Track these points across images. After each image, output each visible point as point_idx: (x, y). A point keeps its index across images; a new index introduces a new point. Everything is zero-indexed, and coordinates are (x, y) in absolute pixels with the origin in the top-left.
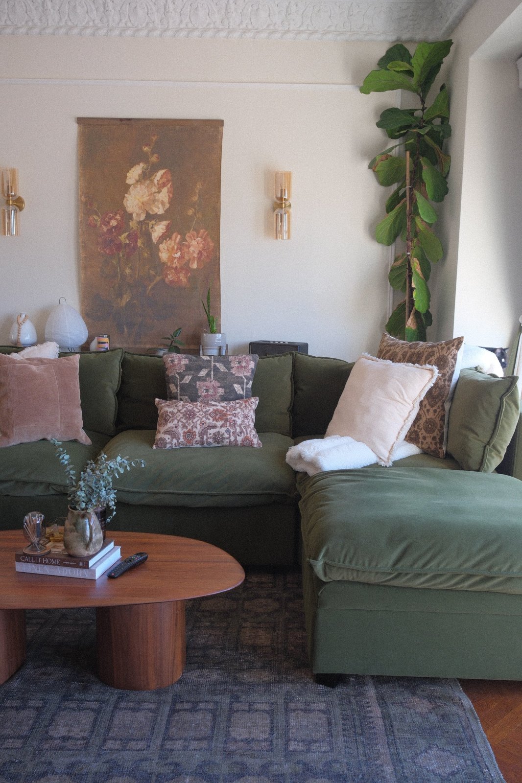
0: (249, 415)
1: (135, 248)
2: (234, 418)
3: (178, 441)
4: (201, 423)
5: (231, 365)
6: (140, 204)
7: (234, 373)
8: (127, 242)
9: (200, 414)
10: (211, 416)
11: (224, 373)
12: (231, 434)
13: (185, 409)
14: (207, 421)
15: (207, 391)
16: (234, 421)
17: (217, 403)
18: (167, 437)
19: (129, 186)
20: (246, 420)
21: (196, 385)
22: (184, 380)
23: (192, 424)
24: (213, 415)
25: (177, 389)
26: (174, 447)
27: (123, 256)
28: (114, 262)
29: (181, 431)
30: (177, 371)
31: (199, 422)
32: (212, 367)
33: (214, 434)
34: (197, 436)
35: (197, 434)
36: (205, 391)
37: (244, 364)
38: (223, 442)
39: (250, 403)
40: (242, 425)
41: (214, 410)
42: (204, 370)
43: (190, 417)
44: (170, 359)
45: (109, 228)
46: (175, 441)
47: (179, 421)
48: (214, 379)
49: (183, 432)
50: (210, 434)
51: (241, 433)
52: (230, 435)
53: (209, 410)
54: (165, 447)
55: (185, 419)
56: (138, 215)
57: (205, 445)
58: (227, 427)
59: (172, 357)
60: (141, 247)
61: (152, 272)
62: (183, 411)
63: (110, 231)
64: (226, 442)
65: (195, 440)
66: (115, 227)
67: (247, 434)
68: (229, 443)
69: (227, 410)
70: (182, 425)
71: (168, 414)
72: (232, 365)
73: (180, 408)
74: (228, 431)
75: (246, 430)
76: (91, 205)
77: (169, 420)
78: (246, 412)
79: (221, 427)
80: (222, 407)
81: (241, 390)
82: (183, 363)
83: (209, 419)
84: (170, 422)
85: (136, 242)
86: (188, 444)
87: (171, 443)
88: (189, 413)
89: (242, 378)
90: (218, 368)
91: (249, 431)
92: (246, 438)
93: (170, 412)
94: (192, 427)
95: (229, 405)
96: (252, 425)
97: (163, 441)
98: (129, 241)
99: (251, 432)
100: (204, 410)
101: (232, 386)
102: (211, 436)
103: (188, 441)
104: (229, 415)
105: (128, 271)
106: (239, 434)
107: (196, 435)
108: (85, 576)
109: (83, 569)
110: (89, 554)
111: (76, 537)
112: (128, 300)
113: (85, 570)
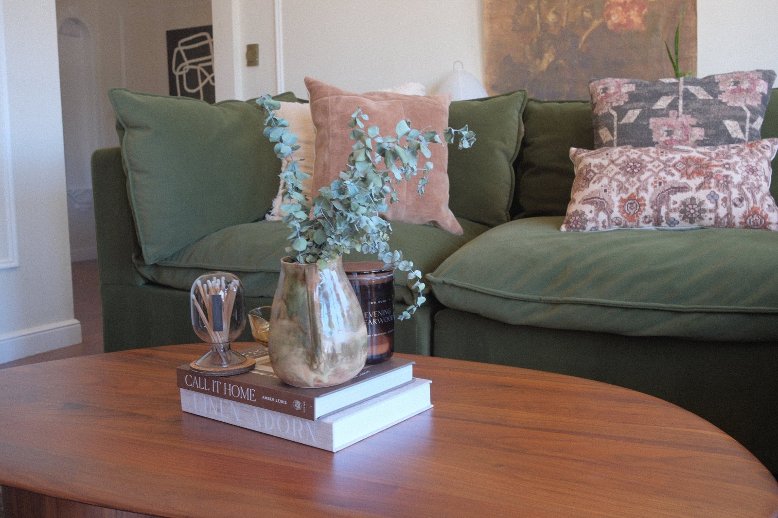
0: (758, 168)
2: (725, 172)
3: (609, 217)
4: (655, 182)
5: (719, 87)
7: (724, 100)
9: (654, 166)
10: (677, 169)
11: (705, 102)
12: (720, 202)
13: (624, 158)
14: (669, 178)
15: (670, 133)
16: (726, 176)
17: (690, 148)
18: (588, 210)
20: (752, 178)
21: (648, 124)
22: (626, 117)
23: (638, 184)
24: (681, 166)
25: (613, 135)
26: (601, 229)
28: (532, 7)
29: (615, 198)
30: (614, 104)
31: (651, 180)
32: (681, 93)
33: (683, 203)
34: (648, 207)
35: (647, 202)
36: (666, 133)
37: (745, 85)
38: (701, 218)
39: (760, 147)
40: (743, 184)
41: (683, 158)
42: (664, 98)
43: (633, 172)
44: (601, 87)
46: (602, 216)
47: (611, 179)
48: (683, 113)
49: (618, 198)
50: (675, 203)
51: (741, 200)
52: (717, 206)
53: (674, 158)
54: (584, 228)
55: (624, 175)
57: (664, 225)
58: (710, 188)
59: (604, 84)
61: (587, 15)
62: (620, 161)
64: (708, 219)
65: (644, 214)
67: (755, 202)
68: (716, 221)
69: (711, 159)
70: (618, 186)
71: (592, 168)
72: (721, 88)
73: (615, 157)
74: (713, 197)
75: (753, 195)
77: (592, 178)
78: (753, 162)
79: (699, 188)
80: (701, 153)
81: (740, 131)
82: (625, 89)
83: (673, 175)
84: (595, 182)
86: (629, 224)
87: (594, 220)
88: (631, 164)
89: (741, 109)
90: (693, 95)
91: (758, 197)
92: (754, 212)
93: (595, 166)
94: (638, 189)
95: (717, 151)
96: (766, 187)
97: (580, 216)
99: (763, 199)
100: (663, 158)
101: (721, 123)
102: (677, 206)
103: (631, 217)
104: (716, 166)
105: (551, 17)
106: (738, 203)
107: (644, 205)
108: (310, 438)
109: (303, 419)
110: (319, 381)
111: (289, 332)
112: (551, 60)
113: (308, 423)
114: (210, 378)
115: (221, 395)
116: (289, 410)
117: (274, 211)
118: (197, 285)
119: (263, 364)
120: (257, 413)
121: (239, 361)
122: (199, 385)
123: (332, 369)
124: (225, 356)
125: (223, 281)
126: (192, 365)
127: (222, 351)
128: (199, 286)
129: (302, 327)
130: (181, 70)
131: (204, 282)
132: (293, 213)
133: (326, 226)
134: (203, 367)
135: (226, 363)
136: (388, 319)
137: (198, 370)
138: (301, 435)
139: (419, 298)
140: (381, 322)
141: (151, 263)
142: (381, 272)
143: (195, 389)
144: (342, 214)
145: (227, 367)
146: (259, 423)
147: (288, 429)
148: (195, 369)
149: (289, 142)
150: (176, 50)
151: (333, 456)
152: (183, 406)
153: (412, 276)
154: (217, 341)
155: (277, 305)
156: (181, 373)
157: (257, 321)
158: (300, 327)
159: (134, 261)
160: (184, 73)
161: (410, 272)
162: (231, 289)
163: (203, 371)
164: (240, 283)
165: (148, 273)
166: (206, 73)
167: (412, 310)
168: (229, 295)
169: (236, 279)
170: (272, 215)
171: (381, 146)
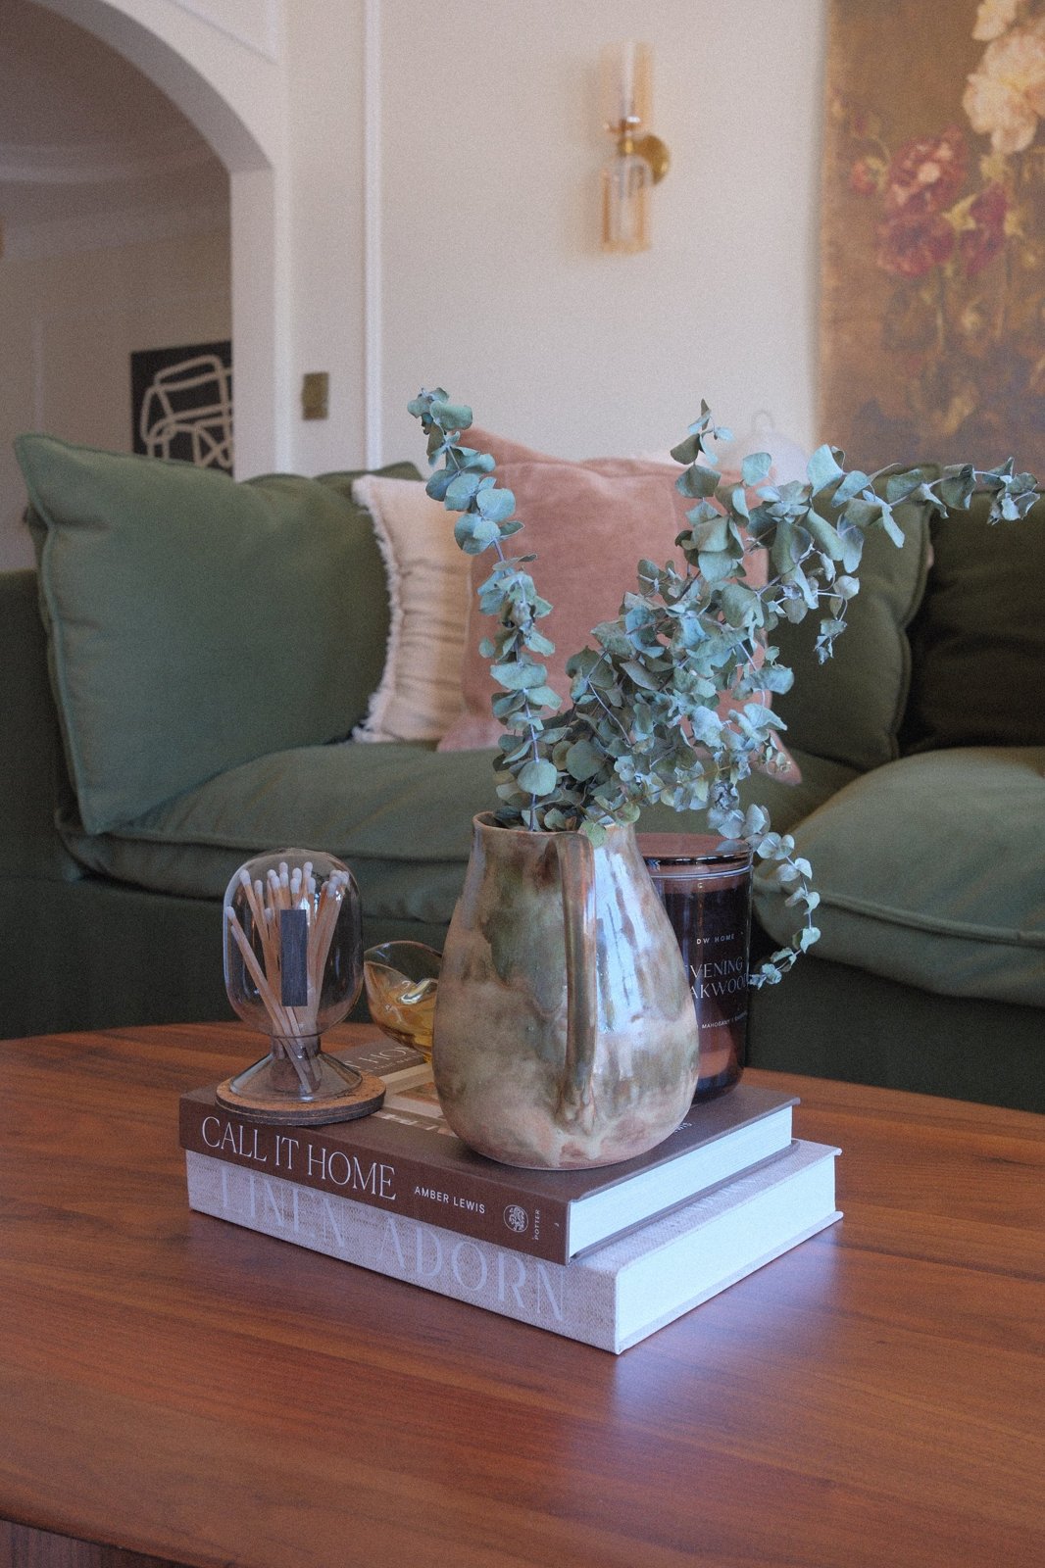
1: (997, 241)
6: (1018, 99)
8: (971, 224)
19: (983, 46)
27: (957, 273)
28: (927, 297)
45: (914, 190)
56: (1010, 134)
60: (1013, 236)
63: (916, 201)
66: (931, 187)
76: (860, 126)
85: (999, 220)
98: (978, 221)
105: (969, 320)
108: (547, 1309)
109: (529, 1257)
110: (577, 1154)
111: (498, 1017)
112: (967, 412)
113: (542, 1267)
114: (269, 1129)
115: (298, 1176)
116: (491, 1231)
117: (373, 721)
118: (241, 884)
119: (403, 1094)
120: (394, 1230)
121: (345, 1085)
122: (238, 1146)
123: (615, 1122)
124: (308, 1070)
125: (308, 874)
126: (222, 1091)
127: (300, 1057)
128: (244, 884)
129: (535, 1002)
130: (160, 433)
131: (260, 875)
132: (525, 691)
133: (603, 731)
134: (248, 1098)
135: (309, 1091)
136: (736, 984)
137: (237, 1107)
138: (519, 1298)
139: (805, 932)
140: (719, 993)
141: (99, 831)
142: (720, 860)
143: (227, 1155)
144: (650, 700)
145: (312, 1102)
146: (400, 1256)
147: (483, 1280)
148: (230, 1105)
149: (495, 510)
150: (150, 393)
151: (612, 1366)
152: (191, 1196)
153: (788, 873)
154: (287, 1031)
155: (462, 941)
156: (191, 1112)
157: (384, 978)
158: (529, 1004)
159: (58, 824)
160: (165, 440)
161: (785, 861)
162: (330, 895)
163: (252, 1111)
164: (350, 878)
165: (89, 854)
166: (210, 441)
167: (786, 959)
168: (324, 914)
169: (342, 870)
170: (368, 730)
171: (770, 511)
